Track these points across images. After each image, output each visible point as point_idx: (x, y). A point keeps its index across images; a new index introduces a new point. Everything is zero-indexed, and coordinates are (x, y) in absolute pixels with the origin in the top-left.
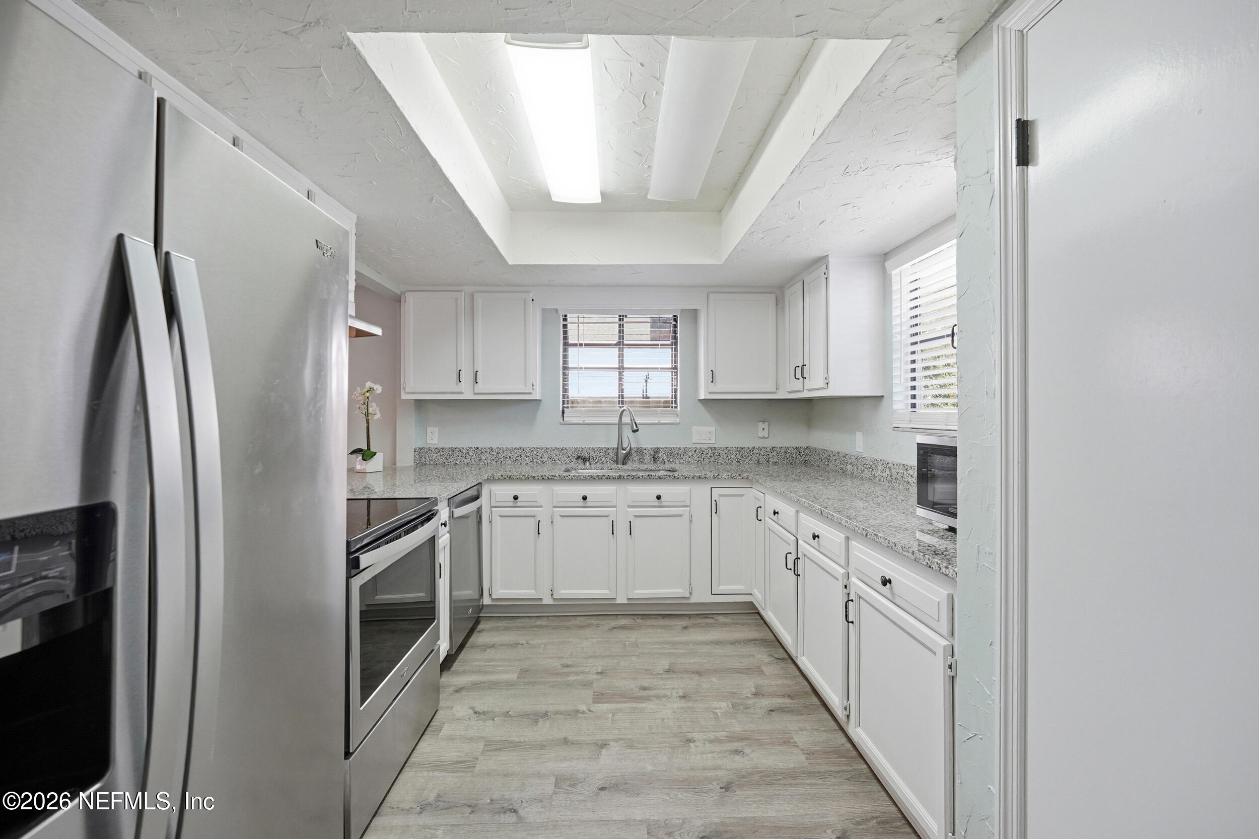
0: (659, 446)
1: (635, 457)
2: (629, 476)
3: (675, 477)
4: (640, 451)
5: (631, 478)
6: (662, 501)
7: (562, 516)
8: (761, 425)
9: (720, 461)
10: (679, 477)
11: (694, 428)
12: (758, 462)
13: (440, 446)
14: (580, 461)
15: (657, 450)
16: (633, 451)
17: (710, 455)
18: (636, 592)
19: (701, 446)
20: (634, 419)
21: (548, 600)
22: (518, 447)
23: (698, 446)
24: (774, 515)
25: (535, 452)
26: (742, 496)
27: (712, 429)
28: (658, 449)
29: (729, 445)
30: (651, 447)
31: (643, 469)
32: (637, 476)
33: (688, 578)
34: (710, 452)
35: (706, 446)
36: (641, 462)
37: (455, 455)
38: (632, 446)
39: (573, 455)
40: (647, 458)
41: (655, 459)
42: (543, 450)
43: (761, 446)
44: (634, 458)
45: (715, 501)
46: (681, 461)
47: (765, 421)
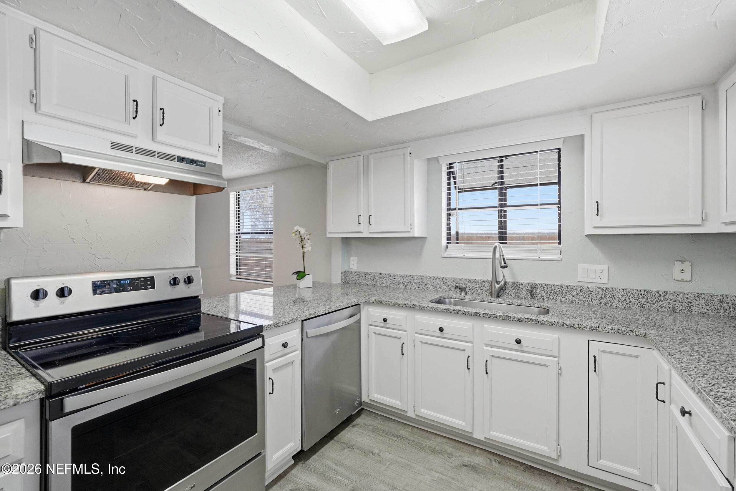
0: (537, 282)
1: (511, 291)
2: (486, 314)
3: (539, 322)
4: (515, 285)
5: (487, 317)
6: (522, 346)
7: (422, 343)
8: (678, 266)
9: (614, 304)
10: (543, 322)
11: (580, 265)
12: (674, 310)
13: (358, 271)
14: (458, 290)
15: (534, 286)
16: (508, 286)
17: (600, 296)
18: (492, 433)
19: (589, 285)
20: (503, 255)
21: (411, 414)
22: (408, 274)
23: (585, 285)
24: (683, 415)
25: (421, 280)
26: (636, 357)
27: (605, 267)
28: (536, 285)
29: (628, 286)
30: (529, 282)
31: (516, 304)
32: (494, 316)
33: (555, 437)
34: (601, 292)
35: (594, 286)
36: (517, 296)
37: (367, 278)
38: (507, 280)
39: (452, 285)
40: (524, 293)
41: (532, 295)
42: (427, 279)
43: (677, 290)
44: (510, 293)
45: (595, 357)
46: (564, 299)
47: (685, 261)
